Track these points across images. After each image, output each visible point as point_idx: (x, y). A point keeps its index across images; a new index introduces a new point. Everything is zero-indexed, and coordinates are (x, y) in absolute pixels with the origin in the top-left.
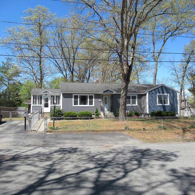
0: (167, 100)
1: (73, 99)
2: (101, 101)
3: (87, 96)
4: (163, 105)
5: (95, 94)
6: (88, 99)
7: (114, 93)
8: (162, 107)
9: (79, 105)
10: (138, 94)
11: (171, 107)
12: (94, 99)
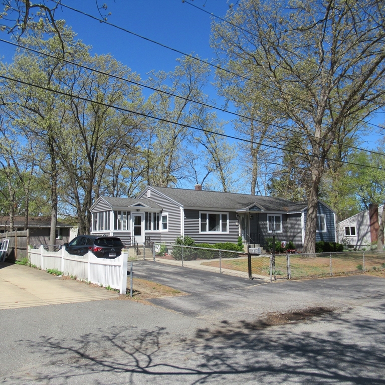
0: (324, 224)
1: (200, 219)
2: (238, 225)
3: (219, 215)
4: (320, 232)
5: (230, 212)
6: (221, 221)
7: (262, 211)
8: (319, 235)
9: (208, 232)
10: (283, 214)
11: (328, 235)
12: (228, 221)
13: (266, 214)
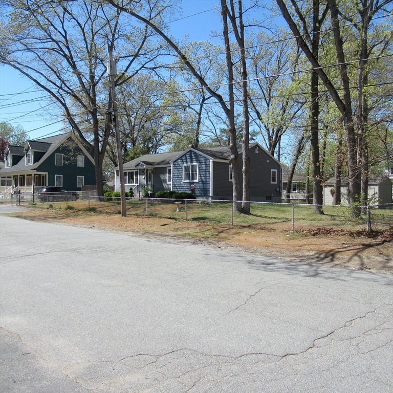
0: (196, 173)
3: (134, 172)
4: (191, 181)
5: (139, 170)
6: (134, 176)
8: (189, 185)
12: (139, 176)
13: (166, 167)
